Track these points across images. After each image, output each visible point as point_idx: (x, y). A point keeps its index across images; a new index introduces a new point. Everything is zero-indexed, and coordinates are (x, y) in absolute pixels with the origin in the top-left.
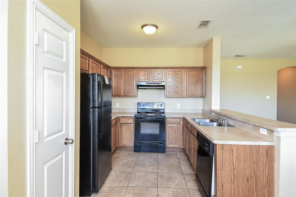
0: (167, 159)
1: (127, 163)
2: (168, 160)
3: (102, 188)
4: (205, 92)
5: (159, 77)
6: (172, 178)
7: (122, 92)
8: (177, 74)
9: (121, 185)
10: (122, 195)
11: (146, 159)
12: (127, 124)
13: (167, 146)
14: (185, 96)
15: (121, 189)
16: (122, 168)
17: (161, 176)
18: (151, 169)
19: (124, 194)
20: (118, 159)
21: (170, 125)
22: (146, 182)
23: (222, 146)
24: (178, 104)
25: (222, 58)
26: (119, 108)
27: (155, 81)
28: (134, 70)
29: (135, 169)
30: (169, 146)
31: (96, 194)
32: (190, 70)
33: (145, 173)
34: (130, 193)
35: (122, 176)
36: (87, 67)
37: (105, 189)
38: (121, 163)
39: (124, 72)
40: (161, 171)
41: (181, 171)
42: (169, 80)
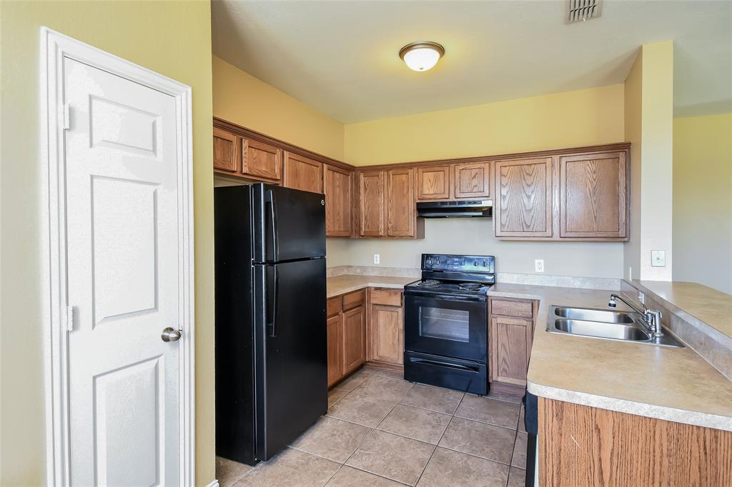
0: (483, 416)
1: (374, 405)
2: (486, 419)
3: (288, 453)
4: (627, 224)
5: (476, 186)
6: (470, 472)
7: (382, 226)
8: (527, 174)
9: (331, 456)
10: (321, 481)
11: (425, 406)
12: (388, 308)
13: (494, 379)
14: (556, 237)
15: (326, 468)
16: (356, 414)
17: (442, 459)
18: (422, 434)
19: (324, 481)
20: (358, 391)
21: (500, 320)
22: (393, 464)
23: (560, 406)
24: (537, 261)
25: (679, 112)
26: (379, 266)
27: (463, 195)
28: (410, 172)
29: (384, 424)
30: (500, 379)
31: (268, 464)
32: (568, 159)
33: (403, 441)
34: (338, 484)
35: (345, 436)
36: (277, 170)
37: (293, 459)
38: (359, 401)
39: (386, 177)
40: (449, 444)
41: (508, 459)
42: (504, 192)
